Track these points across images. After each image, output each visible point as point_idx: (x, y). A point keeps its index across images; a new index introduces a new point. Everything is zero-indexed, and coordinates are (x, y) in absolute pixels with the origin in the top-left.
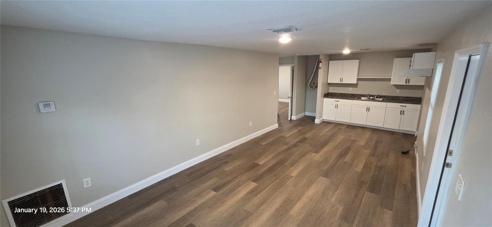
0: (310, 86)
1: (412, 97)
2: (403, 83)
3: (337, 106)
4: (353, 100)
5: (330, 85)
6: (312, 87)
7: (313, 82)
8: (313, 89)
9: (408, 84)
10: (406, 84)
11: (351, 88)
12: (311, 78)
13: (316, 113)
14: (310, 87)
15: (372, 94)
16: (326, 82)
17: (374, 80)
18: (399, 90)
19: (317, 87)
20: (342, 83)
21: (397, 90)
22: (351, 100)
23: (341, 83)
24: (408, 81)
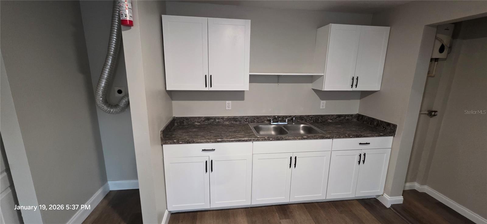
0: (106, 102)
1: (345, 116)
2: (347, 87)
3: (209, 166)
4: (254, 140)
5: (173, 95)
6: (116, 106)
7: (117, 89)
8: (118, 109)
9: (354, 89)
10: (351, 89)
11: (230, 102)
12: (106, 75)
13: (137, 179)
14: (105, 108)
15: (276, 114)
16: (162, 88)
17: (278, 79)
18: (325, 102)
19: (128, 104)
20: (212, 89)
21: (322, 102)
22: (250, 140)
23: (207, 89)
24: (355, 81)
